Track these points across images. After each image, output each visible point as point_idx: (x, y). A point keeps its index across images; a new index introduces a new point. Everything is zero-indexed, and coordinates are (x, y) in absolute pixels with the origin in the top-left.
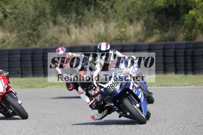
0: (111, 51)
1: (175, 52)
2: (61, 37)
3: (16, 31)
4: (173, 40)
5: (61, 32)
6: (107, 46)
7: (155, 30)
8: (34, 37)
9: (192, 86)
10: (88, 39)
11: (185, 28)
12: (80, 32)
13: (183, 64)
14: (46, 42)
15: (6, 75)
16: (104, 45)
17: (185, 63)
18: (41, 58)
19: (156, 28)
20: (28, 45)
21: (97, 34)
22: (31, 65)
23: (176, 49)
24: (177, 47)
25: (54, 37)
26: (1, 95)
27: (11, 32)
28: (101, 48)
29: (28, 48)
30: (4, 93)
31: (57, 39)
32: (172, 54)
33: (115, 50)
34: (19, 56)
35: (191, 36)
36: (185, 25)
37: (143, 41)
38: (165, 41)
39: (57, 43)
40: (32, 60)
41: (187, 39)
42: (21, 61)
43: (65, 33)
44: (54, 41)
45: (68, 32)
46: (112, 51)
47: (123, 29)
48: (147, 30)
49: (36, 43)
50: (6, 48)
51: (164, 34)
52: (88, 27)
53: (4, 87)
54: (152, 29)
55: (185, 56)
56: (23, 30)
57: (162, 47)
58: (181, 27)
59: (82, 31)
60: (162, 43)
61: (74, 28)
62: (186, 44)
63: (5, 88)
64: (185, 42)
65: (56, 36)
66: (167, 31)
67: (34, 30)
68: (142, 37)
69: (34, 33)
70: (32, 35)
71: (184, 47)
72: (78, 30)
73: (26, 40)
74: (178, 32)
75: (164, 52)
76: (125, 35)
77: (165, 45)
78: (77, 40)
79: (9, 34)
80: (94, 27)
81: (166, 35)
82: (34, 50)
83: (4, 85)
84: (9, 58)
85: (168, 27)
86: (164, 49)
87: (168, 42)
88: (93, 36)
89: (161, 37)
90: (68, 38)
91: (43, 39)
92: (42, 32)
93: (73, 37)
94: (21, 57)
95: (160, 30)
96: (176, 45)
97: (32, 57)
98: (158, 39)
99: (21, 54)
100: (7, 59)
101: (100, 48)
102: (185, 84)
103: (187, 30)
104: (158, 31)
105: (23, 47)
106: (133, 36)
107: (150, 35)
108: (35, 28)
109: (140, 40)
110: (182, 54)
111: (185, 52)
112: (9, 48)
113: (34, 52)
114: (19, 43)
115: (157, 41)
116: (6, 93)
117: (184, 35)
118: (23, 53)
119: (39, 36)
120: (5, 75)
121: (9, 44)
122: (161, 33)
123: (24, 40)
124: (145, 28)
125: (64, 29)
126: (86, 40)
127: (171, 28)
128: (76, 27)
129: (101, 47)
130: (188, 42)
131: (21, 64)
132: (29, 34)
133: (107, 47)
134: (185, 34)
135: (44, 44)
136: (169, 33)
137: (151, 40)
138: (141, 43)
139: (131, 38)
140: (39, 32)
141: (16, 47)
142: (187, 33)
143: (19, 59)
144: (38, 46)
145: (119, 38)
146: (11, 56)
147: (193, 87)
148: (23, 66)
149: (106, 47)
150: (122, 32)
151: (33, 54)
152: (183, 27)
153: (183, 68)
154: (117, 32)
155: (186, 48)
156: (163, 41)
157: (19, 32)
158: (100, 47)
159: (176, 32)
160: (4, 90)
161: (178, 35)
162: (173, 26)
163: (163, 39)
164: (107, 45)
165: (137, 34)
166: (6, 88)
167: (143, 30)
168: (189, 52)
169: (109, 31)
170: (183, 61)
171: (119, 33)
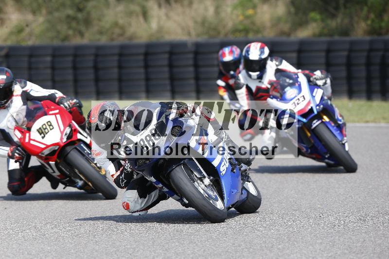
0: (272, 60)
1: (349, 58)
2: (130, 24)
3: (44, 11)
4: (345, 33)
5: (130, 14)
6: (262, 50)
7: (313, 15)
8: (78, 23)
9: (380, 122)
10: (183, 29)
11: (369, 12)
12: (167, 16)
13: (364, 81)
14: (101, 33)
15: (69, 106)
16: (256, 48)
17: (369, 78)
18: (91, 64)
19: (314, 10)
20: (66, 38)
21: (199, 20)
22: (71, 77)
23: (351, 51)
24: (353, 47)
25: (116, 24)
26: (57, 148)
27: (34, 12)
28: (249, 55)
29: (66, 43)
30: (62, 145)
31: (123, 28)
32: (344, 61)
33: (279, 59)
34: (49, 59)
35: (381, 28)
36: (369, 4)
37: (289, 35)
38: (331, 35)
39: (121, 35)
40: (75, 68)
41: (372, 31)
42: (53, 68)
43: (137, 16)
44: (117, 31)
45: (145, 14)
46: (274, 60)
47: (250, 12)
48: (296, 14)
49: (82, 34)
50: (24, 44)
51: (329, 22)
52: (182, 6)
53: (62, 133)
54: (305, 12)
55: (368, 64)
56: (57, 10)
57: (325, 47)
58: (362, 9)
59: (172, 14)
60: (324, 39)
61: (156, 7)
62: (371, 42)
63: (64, 134)
64: (368, 38)
65: (121, 22)
66: (333, 16)
67: (80, 10)
68: (286, 27)
69: (80, 15)
70: (74, 18)
71: (367, 47)
72: (163, 11)
73: (63, 28)
74: (356, 19)
75: (327, 57)
76: (253, 23)
77: (330, 43)
78: (160, 29)
79: (30, 17)
80: (195, 6)
81: (333, 24)
82: (78, 48)
83: (62, 128)
84: (30, 63)
85: (337, 8)
86: (328, 51)
87: (336, 38)
88: (191, 24)
89: (323, 28)
90: (144, 25)
91: (96, 29)
92: (94, 14)
93: (154, 25)
94: (53, 62)
95: (321, 13)
96: (352, 43)
97: (74, 62)
98: (317, 31)
99: (54, 56)
100: (25, 65)
101: (247, 55)
102: (368, 118)
103: (372, 16)
104: (318, 17)
105: (56, 43)
106: (268, 24)
107: (301, 24)
108: (81, 6)
109: (283, 33)
110: (363, 61)
111: (368, 58)
112: (30, 43)
113: (78, 53)
114: (50, 34)
115: (314, 35)
116: (67, 144)
117: (368, 25)
118: (57, 53)
119: (87, 22)
120: (67, 105)
121: (31, 34)
122: (323, 20)
123: (59, 27)
124: (292, 10)
125: (137, 9)
126: (179, 31)
127: (342, 10)
128: (160, 6)
129: (250, 53)
130: (375, 37)
131: (53, 75)
132: (68, 17)
133: (262, 52)
134: (369, 22)
135: (98, 37)
136: (339, 20)
137: (304, 33)
138: (284, 39)
139: (264, 27)
140: (89, 13)
141: (45, 41)
142: (373, 21)
143: (49, 65)
144: (85, 41)
145: (241, 27)
146: (33, 60)
147: (383, 124)
148: (57, 78)
149: (259, 53)
150: (247, 17)
151: (75, 56)
152: (366, 9)
153: (364, 87)
154: (238, 16)
155: (371, 50)
156: (326, 35)
157: (50, 13)
158: (248, 51)
159: (351, 18)
160: (62, 139)
161: (355, 25)
162: (345, 7)
163: (326, 31)
164: (262, 48)
165: (277, 21)
166: (66, 134)
167: (289, 13)
168: (377, 58)
169: (223, 15)
170: (363, 74)
171: (241, 18)
